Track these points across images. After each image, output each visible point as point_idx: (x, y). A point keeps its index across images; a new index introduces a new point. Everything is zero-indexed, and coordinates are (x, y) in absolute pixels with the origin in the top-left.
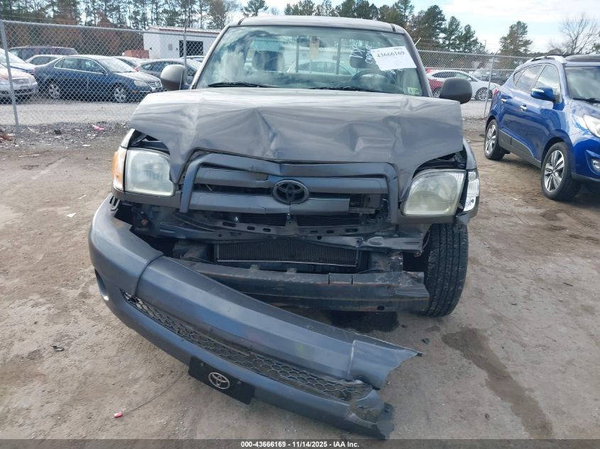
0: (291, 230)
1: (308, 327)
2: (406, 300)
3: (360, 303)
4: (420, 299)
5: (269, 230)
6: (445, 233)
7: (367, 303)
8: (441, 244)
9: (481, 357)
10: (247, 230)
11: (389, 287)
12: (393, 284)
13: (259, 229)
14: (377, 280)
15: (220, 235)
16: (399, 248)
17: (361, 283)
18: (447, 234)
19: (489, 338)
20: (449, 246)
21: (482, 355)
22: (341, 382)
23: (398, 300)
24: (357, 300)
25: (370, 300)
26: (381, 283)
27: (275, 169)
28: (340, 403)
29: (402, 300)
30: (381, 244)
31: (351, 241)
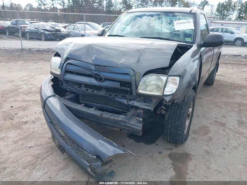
0: (103, 93)
1: (86, 130)
2: (131, 129)
3: (113, 126)
4: (137, 130)
5: (94, 92)
6: (175, 105)
7: (115, 127)
8: (172, 109)
9: (180, 166)
10: (85, 90)
11: (125, 122)
12: (127, 121)
13: (90, 91)
14: (120, 118)
15: (79, 91)
16: (142, 107)
17: (113, 118)
18: (176, 106)
19: (193, 160)
20: (175, 111)
21: (181, 166)
22: (90, 155)
23: (127, 128)
24: (111, 124)
25: (116, 126)
26: (121, 119)
27: (93, 68)
28: (86, 163)
29: (129, 128)
30: (135, 104)
31: (125, 101)
